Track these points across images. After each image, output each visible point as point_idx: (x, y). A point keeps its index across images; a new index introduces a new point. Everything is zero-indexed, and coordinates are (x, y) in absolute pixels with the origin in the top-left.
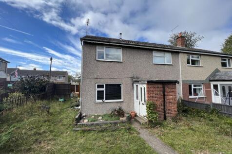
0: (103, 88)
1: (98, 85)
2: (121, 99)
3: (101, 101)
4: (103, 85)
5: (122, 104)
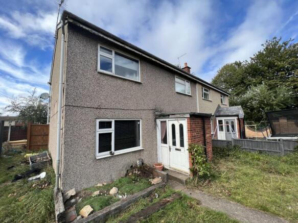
0: (111, 127)
2: (139, 145)
3: (106, 154)
4: (110, 123)
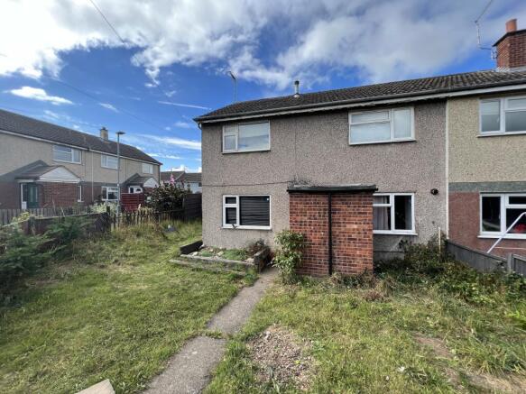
0: (236, 202)
1: (227, 198)
2: (268, 225)
3: (230, 226)
4: (235, 198)
5: (269, 233)
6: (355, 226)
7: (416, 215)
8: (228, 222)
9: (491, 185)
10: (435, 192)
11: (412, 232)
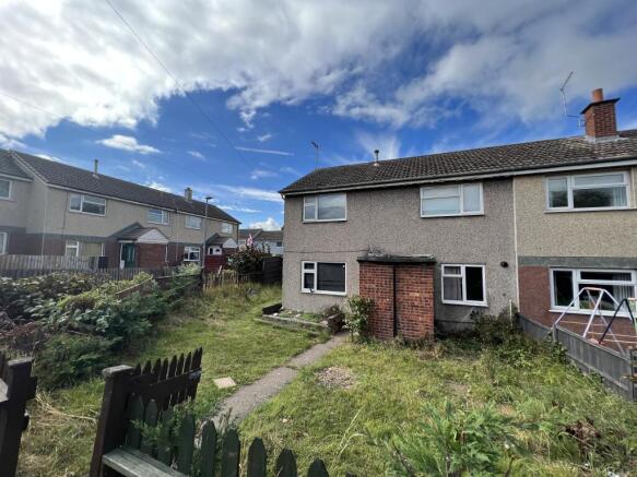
1: (305, 264)
2: (344, 291)
4: (313, 265)
5: (344, 299)
6: (418, 295)
7: (488, 287)
8: (306, 287)
9: (561, 260)
10: (505, 265)
11: (483, 303)
